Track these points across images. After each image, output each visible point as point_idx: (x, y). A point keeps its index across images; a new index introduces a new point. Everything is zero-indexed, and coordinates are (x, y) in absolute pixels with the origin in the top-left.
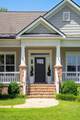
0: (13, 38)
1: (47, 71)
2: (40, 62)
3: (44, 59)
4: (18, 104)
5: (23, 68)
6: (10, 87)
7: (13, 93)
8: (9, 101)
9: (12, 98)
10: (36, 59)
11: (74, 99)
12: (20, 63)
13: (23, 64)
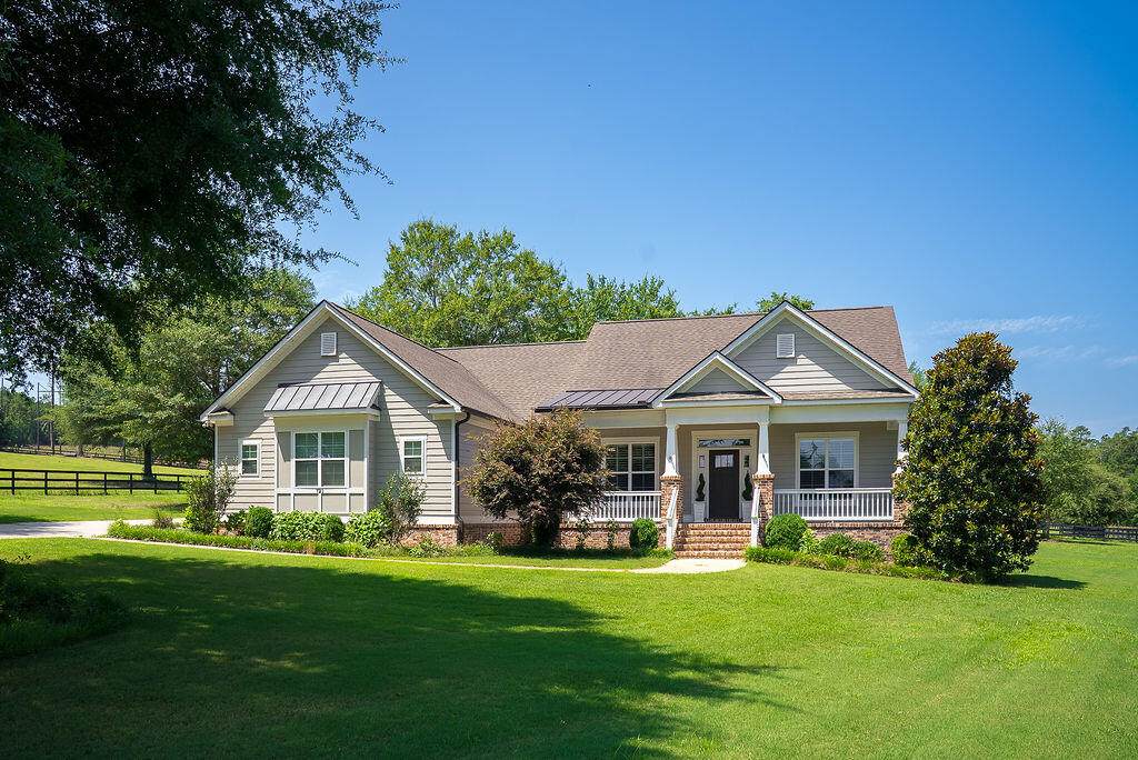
0: (644, 406)
1: (742, 488)
2: (723, 462)
3: (736, 454)
4: (652, 566)
5: (670, 482)
6: (634, 531)
7: (641, 544)
8: (628, 561)
9: (637, 556)
10: (713, 454)
11: (788, 560)
12: (663, 470)
13: (671, 471)
